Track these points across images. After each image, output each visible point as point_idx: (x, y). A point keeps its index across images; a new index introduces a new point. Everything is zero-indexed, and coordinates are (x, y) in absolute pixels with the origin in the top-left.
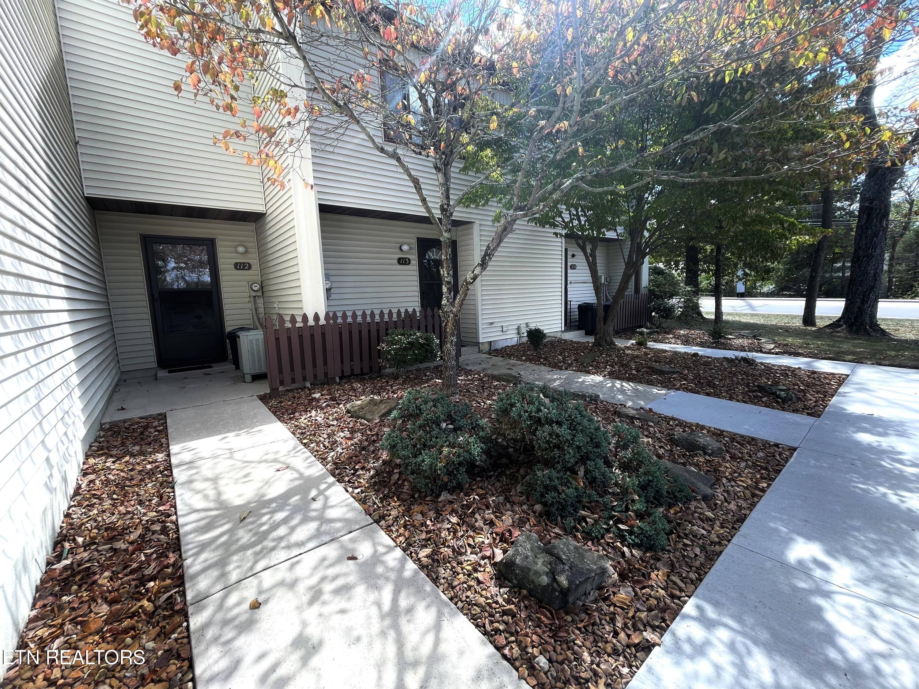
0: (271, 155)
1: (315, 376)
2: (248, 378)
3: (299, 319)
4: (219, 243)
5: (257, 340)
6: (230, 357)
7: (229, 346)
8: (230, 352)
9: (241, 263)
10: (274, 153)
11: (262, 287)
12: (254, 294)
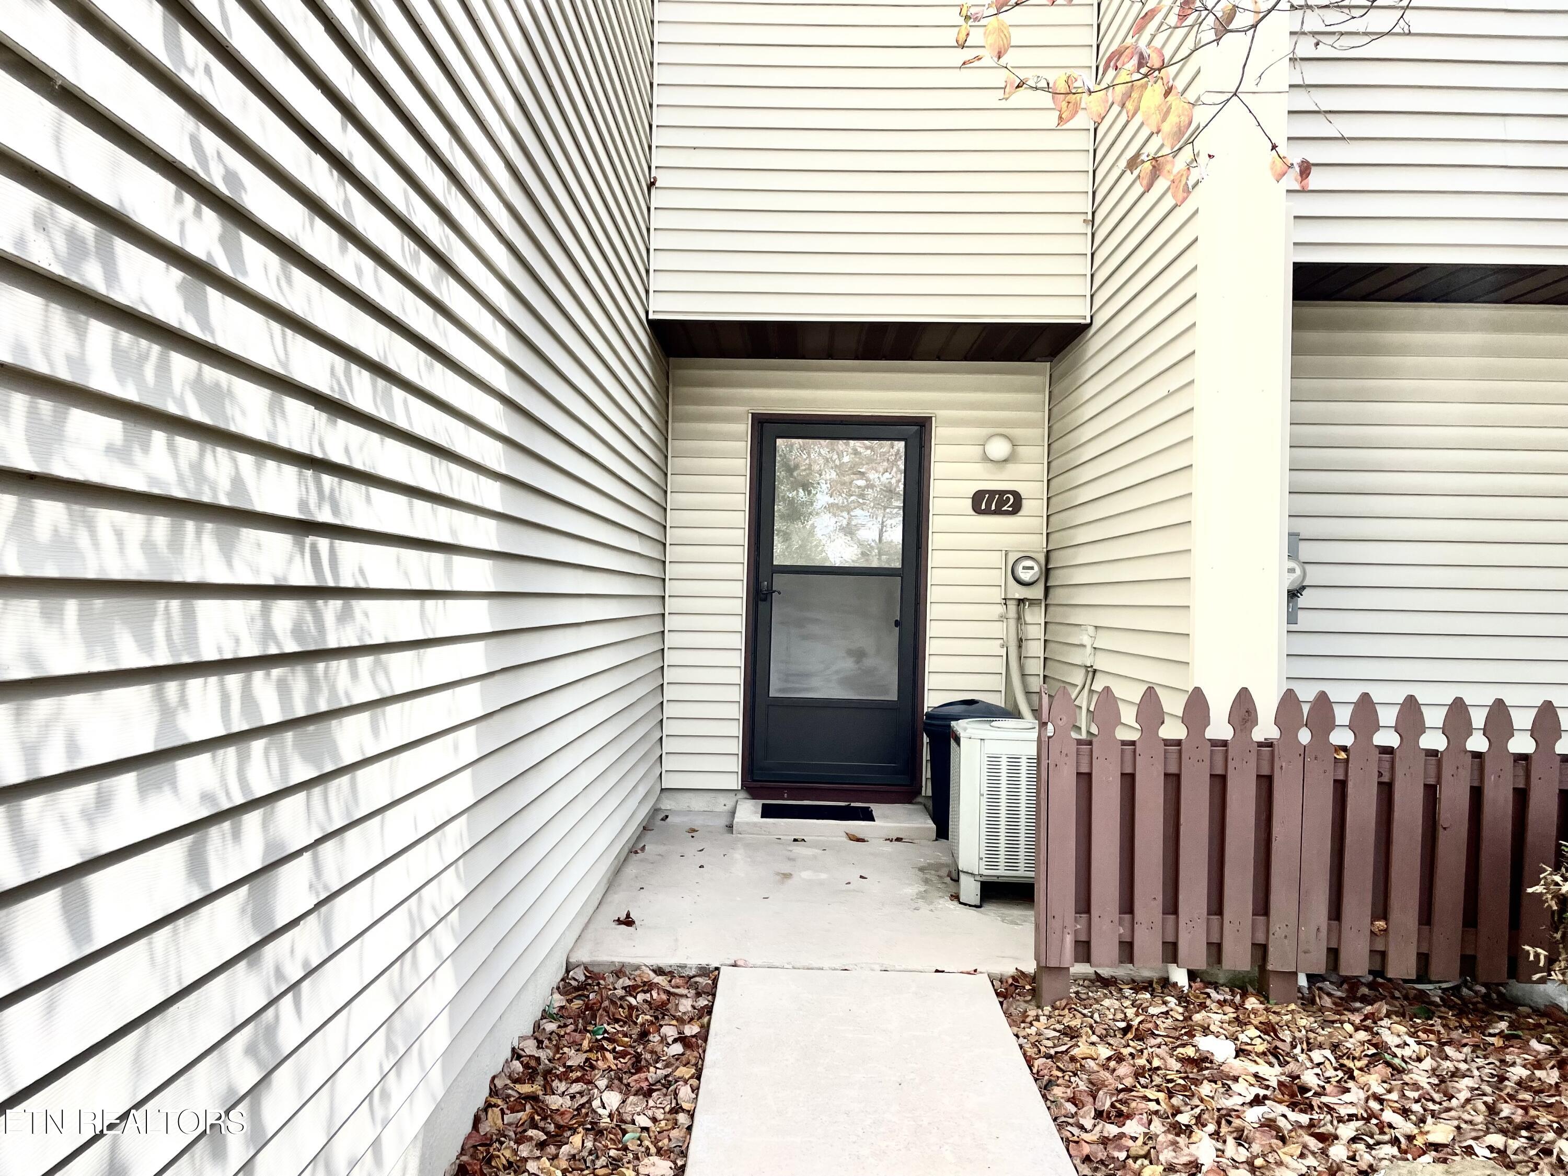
0: (1155, 62)
1: (1216, 950)
2: (970, 889)
3: (1174, 705)
4: (939, 433)
5: (1014, 760)
6: (927, 790)
7: (926, 755)
8: (926, 772)
9: (992, 493)
10: (1167, 54)
11: (1047, 572)
12: (1019, 592)
